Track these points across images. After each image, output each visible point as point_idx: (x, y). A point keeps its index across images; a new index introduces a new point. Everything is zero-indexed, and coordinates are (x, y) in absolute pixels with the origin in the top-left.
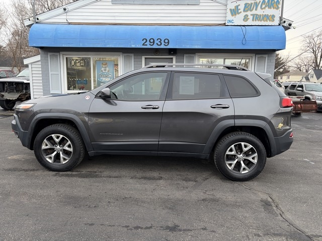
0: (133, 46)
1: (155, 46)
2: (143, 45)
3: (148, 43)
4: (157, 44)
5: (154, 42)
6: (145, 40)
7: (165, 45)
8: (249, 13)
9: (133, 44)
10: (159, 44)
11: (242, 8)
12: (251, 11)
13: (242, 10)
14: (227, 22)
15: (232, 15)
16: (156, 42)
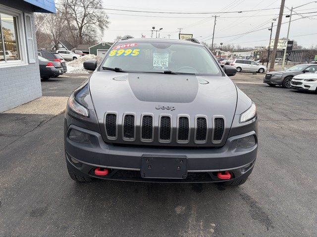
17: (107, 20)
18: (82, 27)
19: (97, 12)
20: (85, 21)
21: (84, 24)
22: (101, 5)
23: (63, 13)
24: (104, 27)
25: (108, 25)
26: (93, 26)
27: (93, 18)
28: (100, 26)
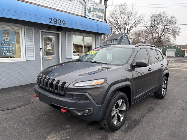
0: (43, 22)
1: (58, 25)
2: (50, 22)
3: (53, 21)
4: (59, 23)
5: (57, 21)
6: (50, 19)
7: (63, 24)
8: (95, 13)
9: (43, 21)
10: (60, 23)
11: (92, 9)
12: (95, 12)
13: (92, 11)
14: (86, 16)
15: (88, 13)
16: (58, 22)
17: (179, 31)
18: (161, 36)
19: (173, 27)
20: (164, 33)
21: (162, 35)
22: (175, 22)
23: (150, 30)
24: (176, 35)
25: (179, 34)
26: (169, 35)
27: (169, 31)
28: (173, 35)
